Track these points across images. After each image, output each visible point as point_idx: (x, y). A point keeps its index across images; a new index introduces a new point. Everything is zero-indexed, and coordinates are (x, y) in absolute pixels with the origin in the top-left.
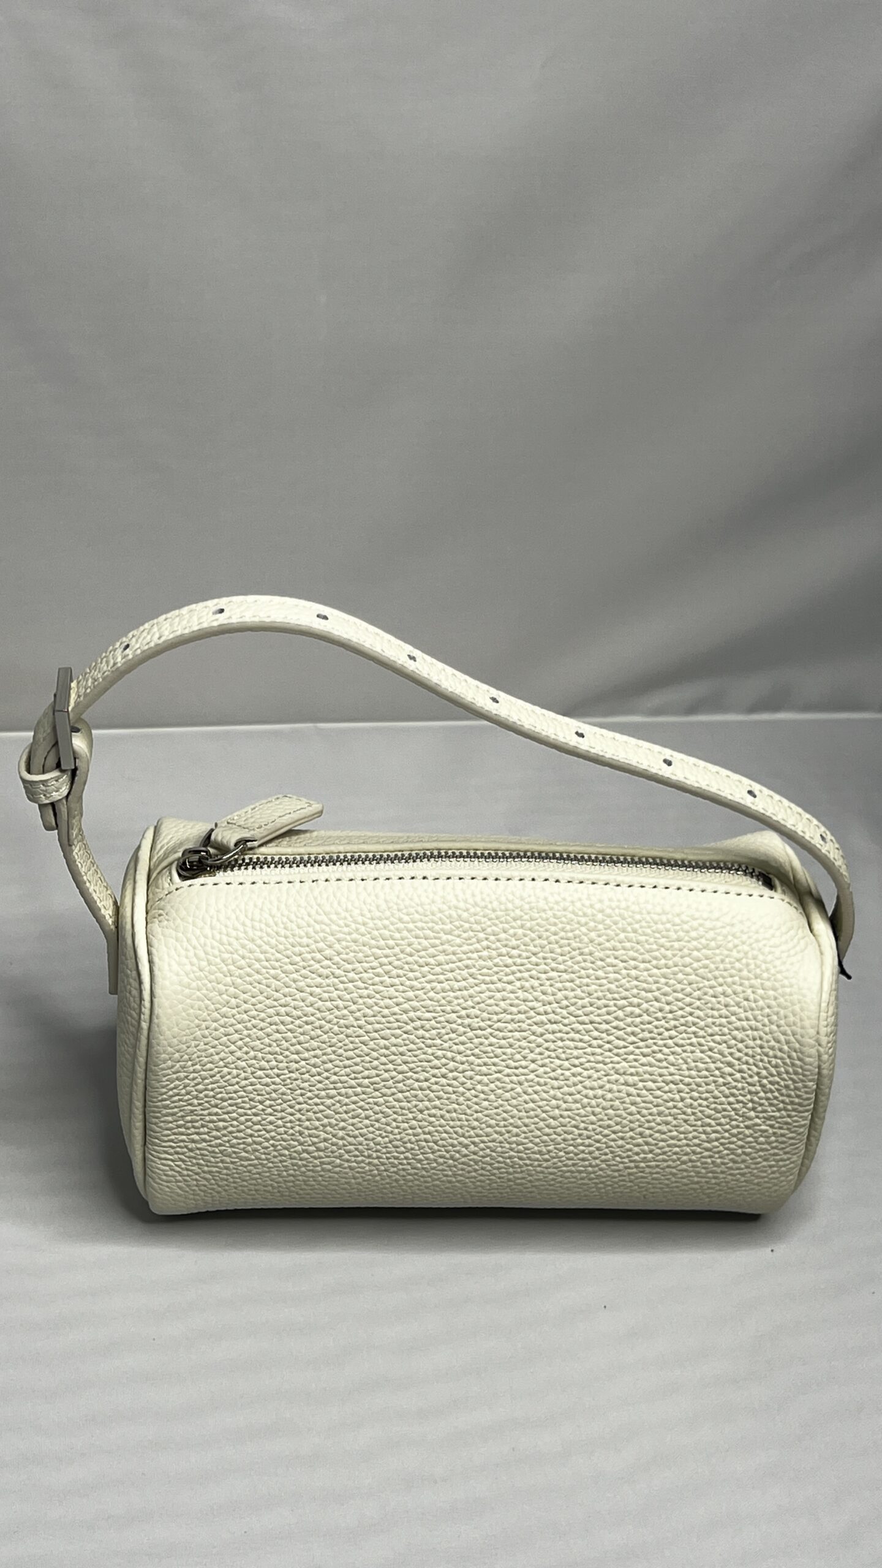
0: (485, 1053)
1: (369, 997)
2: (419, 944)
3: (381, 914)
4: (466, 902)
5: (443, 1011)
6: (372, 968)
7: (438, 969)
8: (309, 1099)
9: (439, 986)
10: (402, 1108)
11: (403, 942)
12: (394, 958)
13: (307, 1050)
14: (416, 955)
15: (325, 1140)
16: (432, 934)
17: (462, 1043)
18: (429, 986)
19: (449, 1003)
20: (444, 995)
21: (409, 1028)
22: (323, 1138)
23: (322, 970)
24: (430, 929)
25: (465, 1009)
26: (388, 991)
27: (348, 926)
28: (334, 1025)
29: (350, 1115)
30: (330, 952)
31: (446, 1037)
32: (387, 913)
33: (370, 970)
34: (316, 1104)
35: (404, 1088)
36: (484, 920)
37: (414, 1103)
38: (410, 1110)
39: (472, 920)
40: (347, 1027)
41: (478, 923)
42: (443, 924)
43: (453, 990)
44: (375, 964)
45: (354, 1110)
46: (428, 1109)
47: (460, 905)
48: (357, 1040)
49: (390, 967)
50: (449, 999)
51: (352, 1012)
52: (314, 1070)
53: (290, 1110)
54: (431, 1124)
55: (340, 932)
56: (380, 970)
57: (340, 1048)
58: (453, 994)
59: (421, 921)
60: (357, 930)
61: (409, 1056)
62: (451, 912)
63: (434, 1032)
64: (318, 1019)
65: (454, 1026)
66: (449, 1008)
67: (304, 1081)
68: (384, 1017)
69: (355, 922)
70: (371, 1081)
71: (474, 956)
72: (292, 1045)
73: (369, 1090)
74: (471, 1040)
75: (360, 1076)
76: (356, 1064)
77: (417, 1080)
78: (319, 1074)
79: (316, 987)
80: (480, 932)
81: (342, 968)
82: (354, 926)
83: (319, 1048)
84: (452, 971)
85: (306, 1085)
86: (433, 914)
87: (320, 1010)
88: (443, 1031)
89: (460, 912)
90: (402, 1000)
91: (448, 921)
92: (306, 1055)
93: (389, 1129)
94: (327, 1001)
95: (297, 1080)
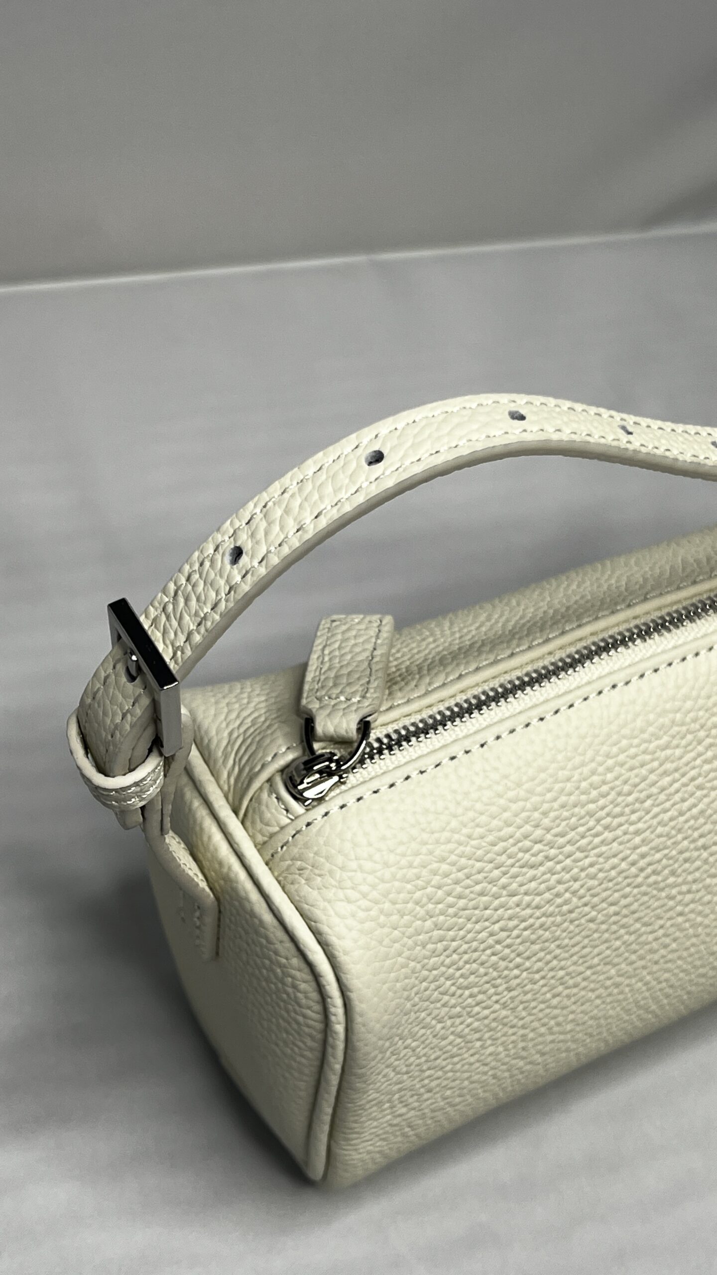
1: (592, 865)
2: (636, 776)
3: (582, 758)
4: (673, 699)
5: (674, 843)
6: (589, 830)
7: (662, 797)
8: (535, 1008)
9: (666, 816)
10: (635, 969)
11: (617, 783)
12: (611, 806)
13: (528, 958)
14: (635, 790)
15: (552, 1042)
16: (648, 757)
17: (698, 869)
18: (655, 821)
19: (680, 831)
20: (672, 824)
21: (639, 880)
22: (548, 1041)
23: (533, 859)
24: (644, 752)
25: (697, 829)
26: (611, 849)
27: (549, 790)
28: (556, 915)
29: (579, 1003)
30: (539, 832)
31: (680, 871)
32: (590, 754)
33: (588, 834)
34: (541, 1010)
35: (637, 947)
36: (701, 713)
37: (648, 957)
38: (644, 967)
39: (688, 719)
40: (571, 912)
41: (695, 720)
42: (656, 739)
43: (681, 814)
44: (592, 823)
45: (583, 997)
46: (663, 957)
47: (668, 706)
48: (583, 921)
49: (609, 819)
50: (679, 826)
51: (574, 893)
52: (537, 976)
53: (511, 1031)
54: (667, 971)
55: (543, 802)
56: (599, 828)
57: (565, 938)
58: (682, 819)
59: (631, 746)
60: (562, 790)
61: (642, 911)
62: (661, 720)
63: (666, 872)
64: (538, 918)
65: (687, 855)
66: (680, 837)
67: (526, 993)
68: (610, 881)
69: (556, 781)
70: (601, 957)
71: (698, 762)
72: (511, 962)
73: (599, 968)
74: (706, 861)
75: (588, 958)
76: (584, 947)
77: (651, 932)
78: (543, 978)
79: (531, 881)
80: (699, 730)
81: (556, 846)
82: (557, 787)
83: (542, 950)
84: (677, 791)
85: (529, 996)
86: (643, 731)
87: (538, 907)
88: (676, 866)
89: (671, 716)
90: (628, 852)
91: (662, 733)
92: (528, 964)
93: (621, 997)
94: (545, 893)
95: (518, 996)
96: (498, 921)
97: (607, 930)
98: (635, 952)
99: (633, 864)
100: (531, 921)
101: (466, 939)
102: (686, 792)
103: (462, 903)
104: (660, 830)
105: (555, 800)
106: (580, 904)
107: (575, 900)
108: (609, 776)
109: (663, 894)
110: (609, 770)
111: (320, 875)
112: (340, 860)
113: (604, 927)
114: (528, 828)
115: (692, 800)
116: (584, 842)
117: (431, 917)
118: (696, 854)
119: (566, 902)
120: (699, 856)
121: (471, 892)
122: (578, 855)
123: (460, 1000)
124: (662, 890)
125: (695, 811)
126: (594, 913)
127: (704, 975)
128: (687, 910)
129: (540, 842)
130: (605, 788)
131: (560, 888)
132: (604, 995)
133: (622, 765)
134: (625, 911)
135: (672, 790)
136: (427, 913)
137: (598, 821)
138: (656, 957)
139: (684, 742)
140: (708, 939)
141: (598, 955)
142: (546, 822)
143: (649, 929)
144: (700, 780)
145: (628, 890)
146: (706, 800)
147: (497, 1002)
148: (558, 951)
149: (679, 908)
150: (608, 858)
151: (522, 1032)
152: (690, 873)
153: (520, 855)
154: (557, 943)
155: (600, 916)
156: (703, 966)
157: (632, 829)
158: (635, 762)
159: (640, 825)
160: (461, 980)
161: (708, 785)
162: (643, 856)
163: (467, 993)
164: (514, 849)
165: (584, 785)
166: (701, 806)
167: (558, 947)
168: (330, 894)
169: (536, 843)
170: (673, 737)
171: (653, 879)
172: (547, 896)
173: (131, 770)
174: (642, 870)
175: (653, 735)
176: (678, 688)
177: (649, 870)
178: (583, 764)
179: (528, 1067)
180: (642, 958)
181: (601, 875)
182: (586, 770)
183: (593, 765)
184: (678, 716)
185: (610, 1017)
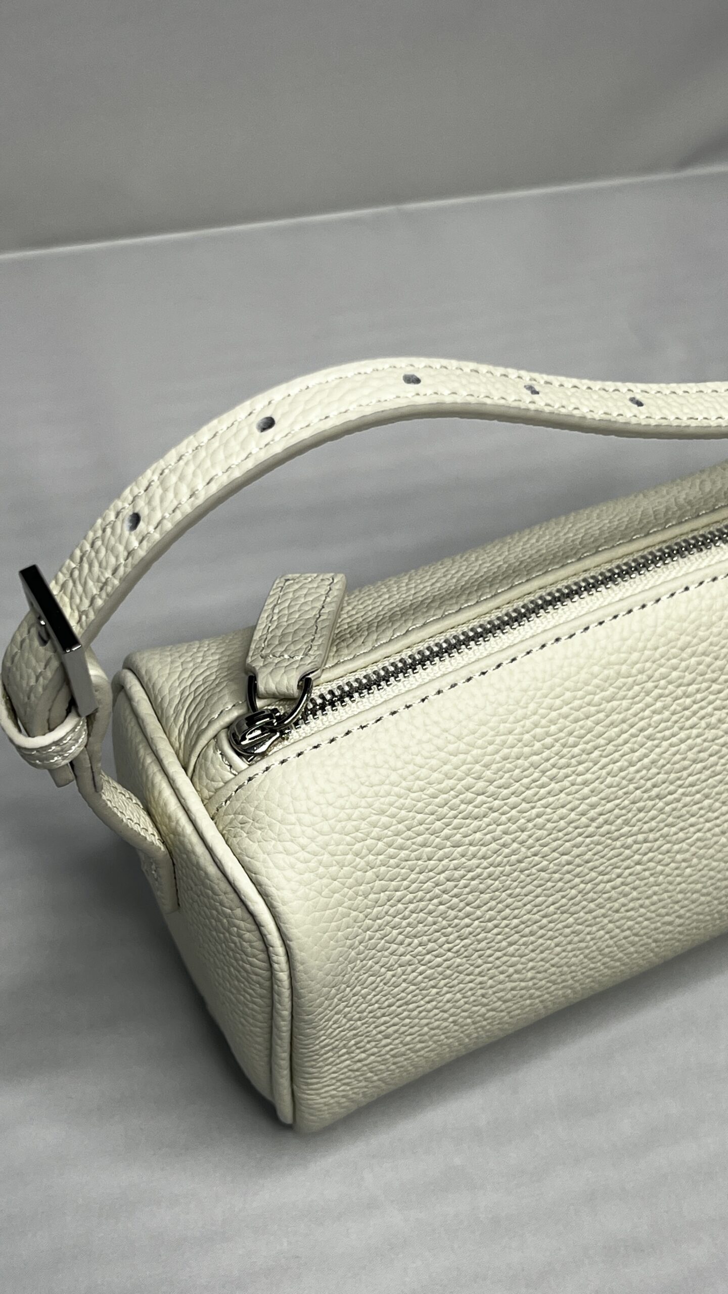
0: (678, 818)
1: (539, 816)
2: (582, 728)
3: (525, 710)
4: (619, 651)
5: (625, 793)
6: (534, 781)
7: (610, 747)
8: (490, 956)
9: (615, 767)
10: (595, 918)
11: (562, 734)
12: (557, 757)
13: (479, 907)
14: (581, 743)
15: (513, 989)
16: (593, 709)
17: (653, 819)
18: (604, 772)
19: (631, 781)
20: (623, 774)
21: (591, 829)
22: (509, 988)
23: (477, 810)
24: (589, 704)
25: (649, 779)
26: (558, 799)
27: (491, 743)
28: (505, 865)
29: (537, 952)
30: (481, 784)
31: (634, 820)
32: (532, 706)
33: (533, 785)
34: (498, 959)
35: (595, 896)
36: (648, 664)
37: (608, 906)
38: (604, 916)
39: (634, 671)
40: (520, 861)
41: (641, 672)
42: (602, 691)
43: (631, 764)
44: (536, 775)
45: (542, 945)
46: (624, 905)
47: (613, 658)
48: (534, 870)
49: (555, 771)
50: (629, 777)
51: (522, 843)
52: (490, 925)
53: (468, 978)
54: (629, 919)
55: (485, 755)
56: (544, 779)
57: (516, 887)
58: (632, 769)
59: (575, 698)
60: (504, 742)
61: (597, 860)
62: (606, 672)
63: (619, 821)
64: (486, 868)
65: (641, 804)
66: (631, 787)
67: (479, 942)
68: (560, 831)
69: (498, 734)
70: (557, 905)
71: (647, 713)
72: (460, 911)
73: (555, 916)
74: (661, 811)
75: (543, 906)
76: (537, 897)
77: (609, 881)
78: (496, 926)
79: (475, 832)
80: (647, 682)
81: (500, 797)
82: (498, 740)
83: (492, 899)
84: (626, 742)
85: (483, 944)
86: (587, 684)
87: (484, 857)
88: (630, 815)
89: (616, 667)
90: (578, 802)
91: (607, 685)
92: (478, 913)
93: (583, 945)
94: (491, 843)
95: (471, 944)
96: (443, 872)
97: (561, 880)
98: (593, 901)
99: (583, 814)
100: (479, 870)
101: (410, 889)
102: (635, 742)
103: (403, 854)
104: (609, 780)
105: (497, 752)
106: (529, 854)
107: (523, 849)
108: (553, 728)
109: (618, 844)
110: (553, 722)
111: (260, 829)
112: (279, 813)
113: (557, 876)
114: (469, 780)
115: (643, 751)
116: (529, 793)
117: (372, 868)
118: (650, 803)
119: (514, 852)
120: (654, 806)
121: (413, 843)
122: (524, 805)
123: (410, 949)
124: (617, 839)
125: (646, 761)
126: (545, 863)
127: (670, 923)
128: (645, 858)
129: (483, 794)
130: (549, 740)
131: (507, 838)
132: (564, 943)
133: (566, 717)
134: (578, 861)
135: (620, 740)
136: (368, 864)
137: (544, 772)
138: (616, 905)
139: (631, 693)
140: (671, 888)
141: (553, 904)
142: (488, 774)
143: (606, 878)
144: (650, 731)
145: (580, 839)
146: (658, 750)
147: (449, 950)
148: (510, 900)
149: (637, 857)
150: (555, 809)
151: (480, 979)
152: (646, 823)
153: (463, 806)
154: (509, 892)
155: (551, 865)
156: (667, 914)
157: (580, 779)
158: (580, 714)
159: (588, 776)
160: (409, 929)
161: (659, 735)
162: (593, 806)
163: (416, 941)
164: (457, 801)
165: (527, 737)
166: (653, 756)
167: (510, 895)
168: (269, 846)
169: (478, 795)
170: (620, 688)
171: (606, 828)
172: (494, 846)
173: (51, 730)
174: (593, 820)
175: (598, 687)
176: (624, 640)
177: (601, 819)
178: (525, 717)
179: (491, 1014)
180: (601, 906)
181: (549, 825)
182: (528, 723)
183: (536, 717)
184: (624, 668)
185: (574, 965)
